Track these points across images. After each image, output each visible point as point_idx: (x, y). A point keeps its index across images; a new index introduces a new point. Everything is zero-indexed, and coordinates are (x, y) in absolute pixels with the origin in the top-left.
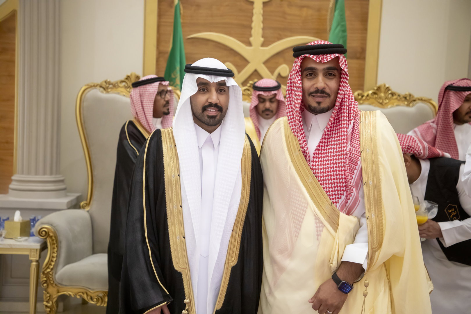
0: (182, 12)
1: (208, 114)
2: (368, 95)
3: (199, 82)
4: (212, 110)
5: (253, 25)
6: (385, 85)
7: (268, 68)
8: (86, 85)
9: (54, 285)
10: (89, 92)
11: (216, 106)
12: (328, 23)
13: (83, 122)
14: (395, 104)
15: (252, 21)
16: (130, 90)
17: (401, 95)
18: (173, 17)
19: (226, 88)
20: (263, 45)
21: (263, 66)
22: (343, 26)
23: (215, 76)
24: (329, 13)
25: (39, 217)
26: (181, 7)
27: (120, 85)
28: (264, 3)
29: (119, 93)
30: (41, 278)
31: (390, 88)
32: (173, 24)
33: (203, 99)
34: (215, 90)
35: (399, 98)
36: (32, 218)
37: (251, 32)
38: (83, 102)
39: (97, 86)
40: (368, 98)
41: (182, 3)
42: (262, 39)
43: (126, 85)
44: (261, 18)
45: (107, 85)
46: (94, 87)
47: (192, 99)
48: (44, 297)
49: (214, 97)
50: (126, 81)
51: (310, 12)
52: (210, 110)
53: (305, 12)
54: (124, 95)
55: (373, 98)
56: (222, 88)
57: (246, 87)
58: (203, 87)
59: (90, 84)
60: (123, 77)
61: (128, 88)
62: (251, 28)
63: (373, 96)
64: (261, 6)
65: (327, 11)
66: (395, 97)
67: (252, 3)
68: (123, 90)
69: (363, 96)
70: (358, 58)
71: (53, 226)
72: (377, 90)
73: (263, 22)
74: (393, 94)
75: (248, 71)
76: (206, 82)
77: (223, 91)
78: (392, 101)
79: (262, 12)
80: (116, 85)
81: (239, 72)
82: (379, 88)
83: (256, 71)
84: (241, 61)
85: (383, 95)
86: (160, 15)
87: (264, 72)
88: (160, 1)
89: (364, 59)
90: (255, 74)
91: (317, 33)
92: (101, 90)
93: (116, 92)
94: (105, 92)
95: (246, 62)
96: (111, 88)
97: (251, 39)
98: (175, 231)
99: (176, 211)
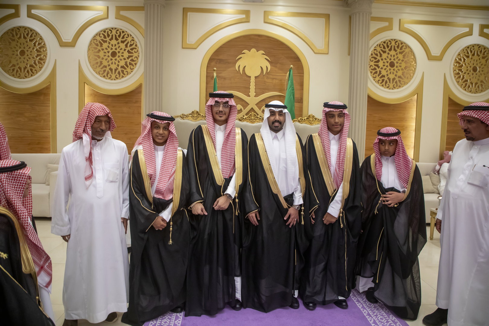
0: (217, 82)
1: (275, 125)
2: (305, 119)
4: (276, 123)
6: (312, 115)
7: (258, 107)
11: (278, 121)
12: (286, 86)
15: (250, 86)
16: (194, 118)
18: (213, 84)
19: (283, 113)
20: (255, 96)
21: (256, 106)
22: (293, 87)
23: (277, 108)
24: (286, 82)
26: (217, 80)
27: (189, 116)
28: (256, 77)
29: (189, 120)
31: (315, 116)
32: (213, 87)
33: (272, 118)
34: (277, 114)
35: (318, 120)
37: (250, 90)
40: (305, 121)
41: (218, 77)
42: (255, 94)
43: (192, 116)
44: (254, 84)
45: (183, 116)
46: (178, 117)
47: (268, 118)
49: (277, 117)
50: (192, 114)
51: (277, 81)
53: (274, 81)
54: (191, 121)
55: (307, 121)
57: (248, 116)
60: (190, 112)
64: (254, 78)
67: (250, 77)
68: (191, 118)
69: (302, 120)
70: (299, 102)
72: (309, 117)
73: (255, 86)
74: (316, 119)
75: (248, 108)
76: (273, 111)
77: (281, 115)
78: (316, 122)
79: (254, 81)
80: (187, 116)
81: (244, 109)
83: (252, 108)
84: (245, 104)
85: (311, 119)
86: (207, 83)
87: (256, 109)
88: (207, 77)
89: (302, 102)
90: (252, 109)
91: (280, 91)
92: (180, 119)
93: (187, 119)
94: (182, 119)
95: (248, 104)
96: (185, 117)
97: (250, 94)
98: (270, 176)
99: (268, 167)
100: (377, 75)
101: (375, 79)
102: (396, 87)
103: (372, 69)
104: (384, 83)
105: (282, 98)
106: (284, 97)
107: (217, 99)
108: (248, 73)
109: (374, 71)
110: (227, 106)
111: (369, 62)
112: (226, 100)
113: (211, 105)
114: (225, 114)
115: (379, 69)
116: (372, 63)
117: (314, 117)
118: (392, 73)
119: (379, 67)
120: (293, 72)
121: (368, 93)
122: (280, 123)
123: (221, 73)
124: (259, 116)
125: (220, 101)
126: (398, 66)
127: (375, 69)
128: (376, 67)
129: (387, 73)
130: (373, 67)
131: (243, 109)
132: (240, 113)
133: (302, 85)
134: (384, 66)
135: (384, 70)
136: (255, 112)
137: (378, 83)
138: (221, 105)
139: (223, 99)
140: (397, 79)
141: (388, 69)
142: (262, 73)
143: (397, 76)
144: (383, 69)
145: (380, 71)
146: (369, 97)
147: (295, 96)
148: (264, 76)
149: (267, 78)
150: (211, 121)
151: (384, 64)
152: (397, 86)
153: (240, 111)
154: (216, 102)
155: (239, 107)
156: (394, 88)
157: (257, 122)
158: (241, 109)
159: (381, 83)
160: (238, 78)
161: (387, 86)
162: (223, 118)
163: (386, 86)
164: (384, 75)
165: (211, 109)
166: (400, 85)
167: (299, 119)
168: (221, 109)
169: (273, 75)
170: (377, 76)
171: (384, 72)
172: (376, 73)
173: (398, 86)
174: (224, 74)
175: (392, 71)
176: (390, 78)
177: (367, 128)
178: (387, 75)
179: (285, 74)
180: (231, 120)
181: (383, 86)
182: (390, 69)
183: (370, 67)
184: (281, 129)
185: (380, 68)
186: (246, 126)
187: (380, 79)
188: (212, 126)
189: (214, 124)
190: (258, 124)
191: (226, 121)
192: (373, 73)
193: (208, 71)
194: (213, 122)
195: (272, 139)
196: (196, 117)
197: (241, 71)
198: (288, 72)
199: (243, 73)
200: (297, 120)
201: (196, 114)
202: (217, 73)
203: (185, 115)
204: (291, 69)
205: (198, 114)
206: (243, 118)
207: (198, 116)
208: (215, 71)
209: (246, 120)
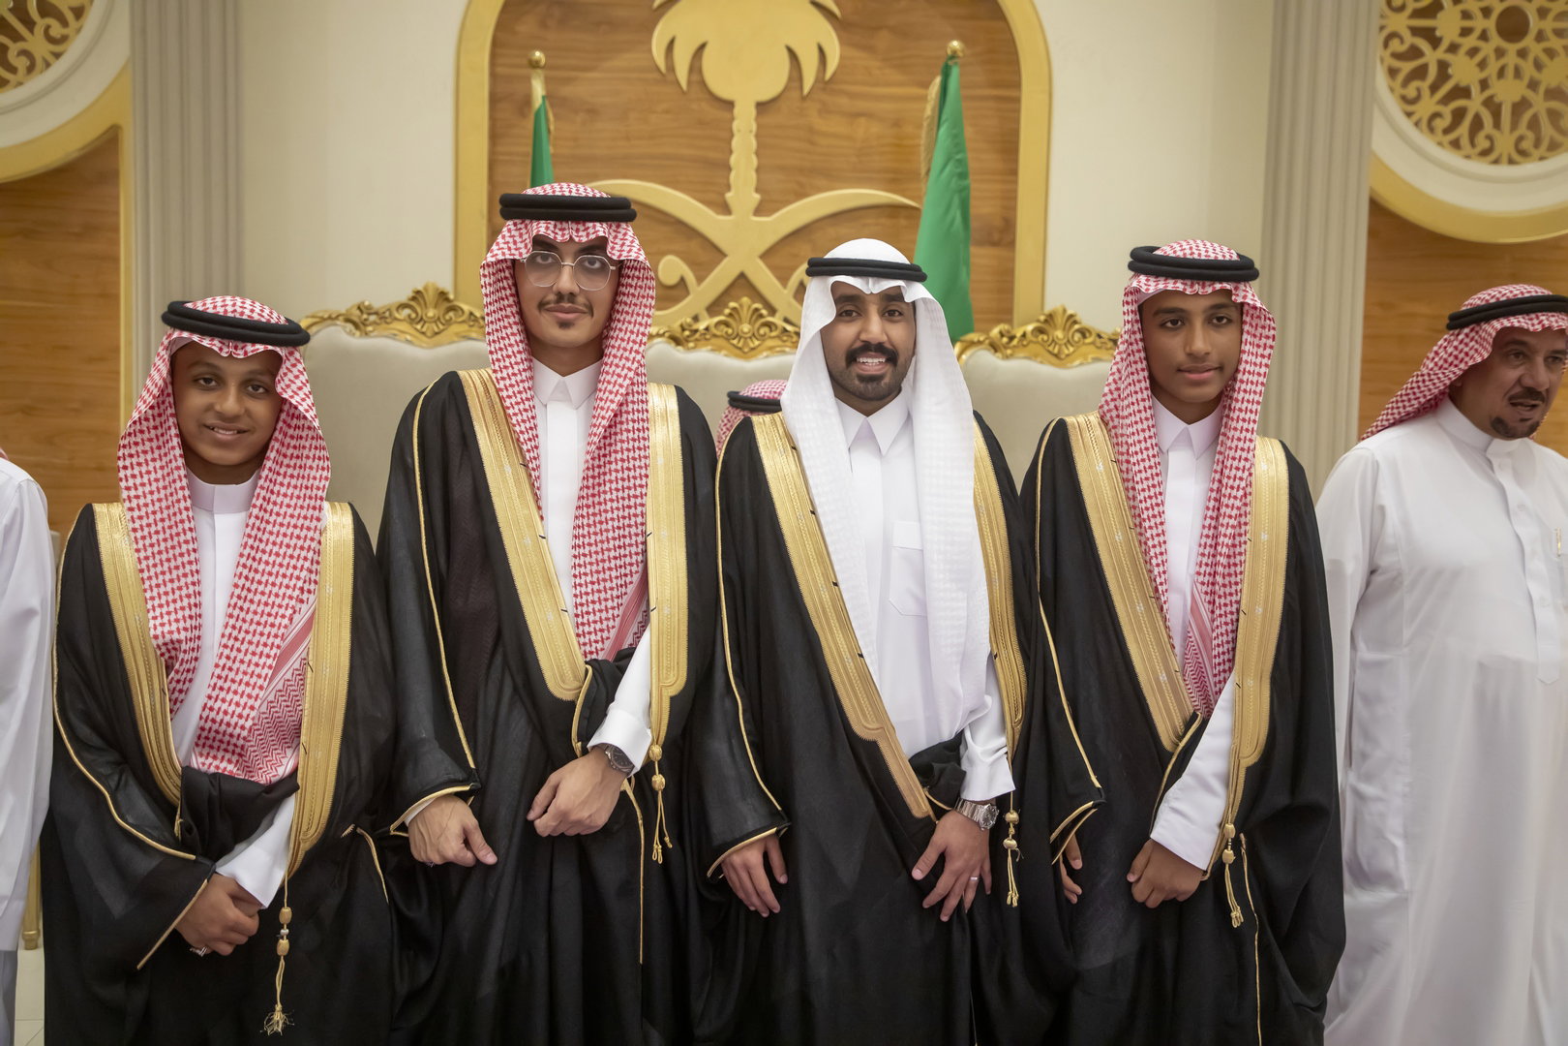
0: (552, 127)
1: (861, 372)
2: (1024, 335)
3: (837, 296)
4: (870, 360)
5: (733, 160)
6: (1065, 311)
7: (773, 269)
8: (307, 317)
11: (879, 349)
12: (923, 155)
14: (1090, 356)
15: (731, 152)
16: (422, 327)
17: (1102, 335)
18: (529, 141)
19: (903, 306)
20: (759, 211)
21: (761, 263)
22: (961, 163)
23: (875, 278)
24: (923, 132)
26: (551, 117)
27: (397, 315)
28: (762, 107)
29: (394, 337)
31: (1077, 318)
32: (530, 159)
33: (848, 332)
34: (878, 310)
35: (1098, 340)
37: (728, 178)
39: (337, 318)
40: (1025, 343)
41: (552, 105)
42: (757, 196)
43: (413, 316)
44: (753, 143)
45: (365, 316)
46: (329, 322)
47: (826, 333)
49: (876, 328)
50: (412, 303)
51: (876, 128)
52: (865, 360)
53: (863, 129)
54: (408, 342)
55: (1038, 342)
56: (893, 306)
58: (849, 305)
59: (320, 314)
60: (404, 296)
61: (419, 322)
62: (729, 169)
63: (1037, 337)
64: (753, 112)
65: (920, 126)
66: (1088, 340)
67: (730, 105)
68: (404, 327)
69: (1012, 338)
70: (995, 244)
72: (1046, 321)
73: (757, 154)
74: (1084, 332)
75: (721, 276)
76: (854, 292)
77: (897, 314)
78: (1084, 349)
79: (754, 127)
80: (387, 314)
81: (700, 279)
82: (1050, 318)
83: (742, 276)
84: (705, 253)
85: (1059, 334)
86: (494, 137)
87: (764, 278)
88: (495, 100)
89: (1012, 244)
90: (742, 283)
91: (894, 181)
92: (348, 330)
93: (386, 333)
94: (358, 333)
95: (720, 254)
96: (374, 323)
97: (729, 195)
98: (836, 644)
99: (826, 597)
100: (1425, 85)
101: (1410, 108)
102: (1532, 150)
103: (1396, 56)
104: (1463, 129)
105: (903, 222)
106: (912, 214)
107: (542, 228)
108: (718, 81)
109: (1407, 67)
110: (597, 265)
111: (1382, 16)
112: (591, 231)
113: (514, 261)
114: (591, 310)
115: (1440, 53)
116: (1400, 23)
117: (1075, 322)
118: (1510, 72)
119: (1435, 42)
120: (961, 75)
121: (1372, 190)
122: (891, 355)
123: (568, 81)
124: (777, 320)
125: (559, 238)
126: (1549, 34)
127: (1414, 53)
128: (1423, 45)
129: (1483, 75)
130: (1402, 41)
131: (690, 278)
132: (677, 300)
133: (1008, 146)
134: (1465, 32)
135: (1467, 58)
136: (756, 294)
137: (1431, 129)
138: (568, 262)
139: (575, 226)
140: (1540, 105)
141: (1487, 49)
142: (797, 84)
143: (1542, 89)
144: (1462, 51)
145: (1443, 66)
146: (1378, 210)
147: (973, 211)
148: (804, 98)
149: (825, 111)
150: (516, 349)
151: (1467, 24)
152: (1537, 144)
153: (673, 293)
154: (540, 242)
155: (672, 268)
156: (1523, 153)
157: (771, 348)
158: (682, 280)
159: (1447, 131)
160: (667, 112)
161: (1486, 144)
162: (582, 331)
163: (1473, 144)
164: (1463, 84)
165: (515, 285)
166: (1559, 138)
167: (995, 332)
168: (566, 281)
169: (852, 96)
170: (1426, 92)
171: (1463, 71)
172: (1420, 73)
173: (1545, 144)
174: (583, 89)
175: (1511, 59)
176: (1496, 100)
177: (1363, 379)
178: (1484, 84)
179: (920, 91)
180: (624, 344)
181: (1456, 144)
182: (1500, 53)
183: (1386, 45)
184: (895, 390)
185: (1445, 45)
186: (707, 373)
187: (1440, 108)
188: (519, 378)
189: (530, 368)
190: (774, 361)
191: (595, 350)
192: (1401, 77)
193: (498, 69)
194: (523, 356)
195: (844, 448)
196: (435, 322)
197: (682, 74)
198: (938, 80)
199: (689, 82)
200: (982, 339)
201: (436, 306)
202: (547, 81)
203: (372, 311)
204: (950, 63)
205: (447, 305)
206: (695, 327)
207: (444, 315)
208: (539, 71)
209: (706, 339)
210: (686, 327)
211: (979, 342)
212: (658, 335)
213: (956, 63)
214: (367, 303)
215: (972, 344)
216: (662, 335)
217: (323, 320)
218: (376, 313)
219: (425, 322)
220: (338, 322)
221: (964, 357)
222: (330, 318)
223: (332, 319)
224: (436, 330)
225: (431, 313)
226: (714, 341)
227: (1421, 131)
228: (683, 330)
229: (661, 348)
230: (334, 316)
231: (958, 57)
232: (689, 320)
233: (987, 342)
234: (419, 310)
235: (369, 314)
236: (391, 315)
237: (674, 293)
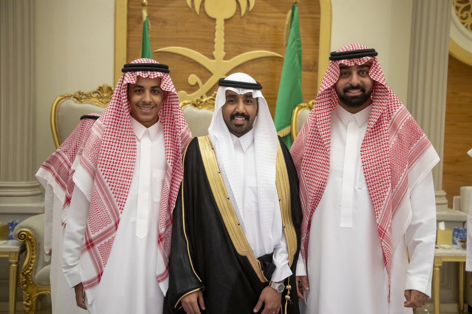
0: (150, 28)
1: (235, 123)
3: (228, 95)
4: (239, 119)
5: (216, 40)
8: (60, 96)
9: (33, 285)
10: (63, 102)
11: (243, 115)
12: (284, 39)
13: (58, 130)
15: (215, 37)
18: (142, 33)
19: (252, 99)
20: (225, 58)
22: (298, 41)
23: (242, 89)
24: (285, 30)
25: (17, 221)
26: (149, 24)
27: (93, 96)
28: (226, 21)
29: (92, 103)
30: (21, 279)
32: (142, 39)
33: (231, 108)
34: (242, 101)
36: (10, 222)
37: (214, 46)
38: (58, 111)
41: (150, 20)
42: (224, 53)
43: (99, 96)
44: (223, 34)
45: (81, 96)
47: (223, 108)
48: (24, 298)
50: (99, 91)
51: (267, 29)
53: (263, 29)
54: (97, 105)
56: (249, 99)
57: (211, 97)
58: (232, 98)
59: (65, 95)
60: (96, 88)
61: (101, 98)
62: (214, 43)
64: (223, 22)
65: (283, 28)
67: (214, 20)
68: (96, 100)
70: (311, 71)
71: (31, 230)
73: (225, 38)
75: (211, 82)
76: (234, 94)
77: (250, 102)
79: (223, 28)
80: (89, 95)
81: (203, 83)
84: (205, 74)
86: (129, 31)
88: (129, 17)
89: (317, 71)
91: (274, 48)
92: (75, 101)
93: (89, 102)
94: (78, 102)
95: (210, 74)
96: (84, 98)
97: (214, 53)
98: (230, 221)
101: (464, 21)
105: (277, 63)
106: (281, 60)
108: (210, 11)
109: (463, 6)
120: (299, 9)
121: (450, 52)
122: (247, 117)
123: (156, 11)
131: (200, 82)
132: (195, 90)
133: (316, 35)
142: (239, 13)
146: (452, 58)
147: (303, 59)
148: (241, 18)
149: (249, 22)
155: (193, 79)
158: (197, 83)
160: (192, 22)
167: (311, 103)
169: (259, 17)
170: (470, 16)
174: (162, 13)
177: (447, 120)
179: (285, 16)
184: (249, 129)
192: (460, 10)
193: (131, 7)
196: (107, 98)
197: (197, 8)
198: (290, 11)
199: (200, 12)
200: (306, 105)
201: (107, 92)
202: (148, 11)
203: (84, 94)
204: (295, 5)
205: (111, 92)
206: (202, 100)
207: (110, 96)
208: (145, 7)
209: (206, 105)
210: (198, 100)
211: (305, 107)
212: (188, 103)
213: (297, 5)
214: (82, 91)
215: (302, 107)
216: (190, 103)
217: (65, 97)
218: (85, 95)
219: (103, 98)
220: (71, 98)
221: (299, 112)
222: (68, 96)
223: (69, 97)
224: (107, 101)
225: (105, 95)
226: (208, 105)
227: (468, 29)
228: (197, 101)
229: (189, 108)
230: (70, 96)
231: (298, 3)
232: (199, 98)
233: (308, 106)
234: (101, 94)
235: (83, 95)
236: (91, 95)
237: (194, 88)
